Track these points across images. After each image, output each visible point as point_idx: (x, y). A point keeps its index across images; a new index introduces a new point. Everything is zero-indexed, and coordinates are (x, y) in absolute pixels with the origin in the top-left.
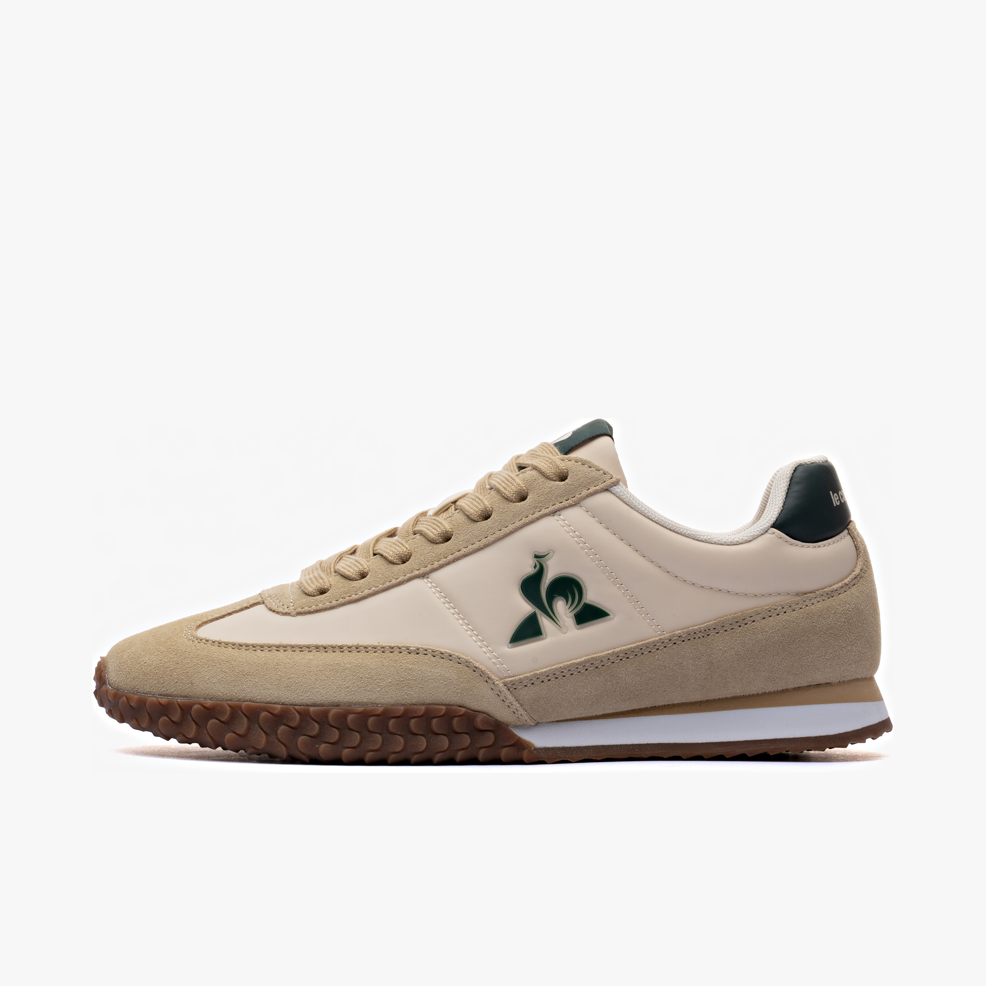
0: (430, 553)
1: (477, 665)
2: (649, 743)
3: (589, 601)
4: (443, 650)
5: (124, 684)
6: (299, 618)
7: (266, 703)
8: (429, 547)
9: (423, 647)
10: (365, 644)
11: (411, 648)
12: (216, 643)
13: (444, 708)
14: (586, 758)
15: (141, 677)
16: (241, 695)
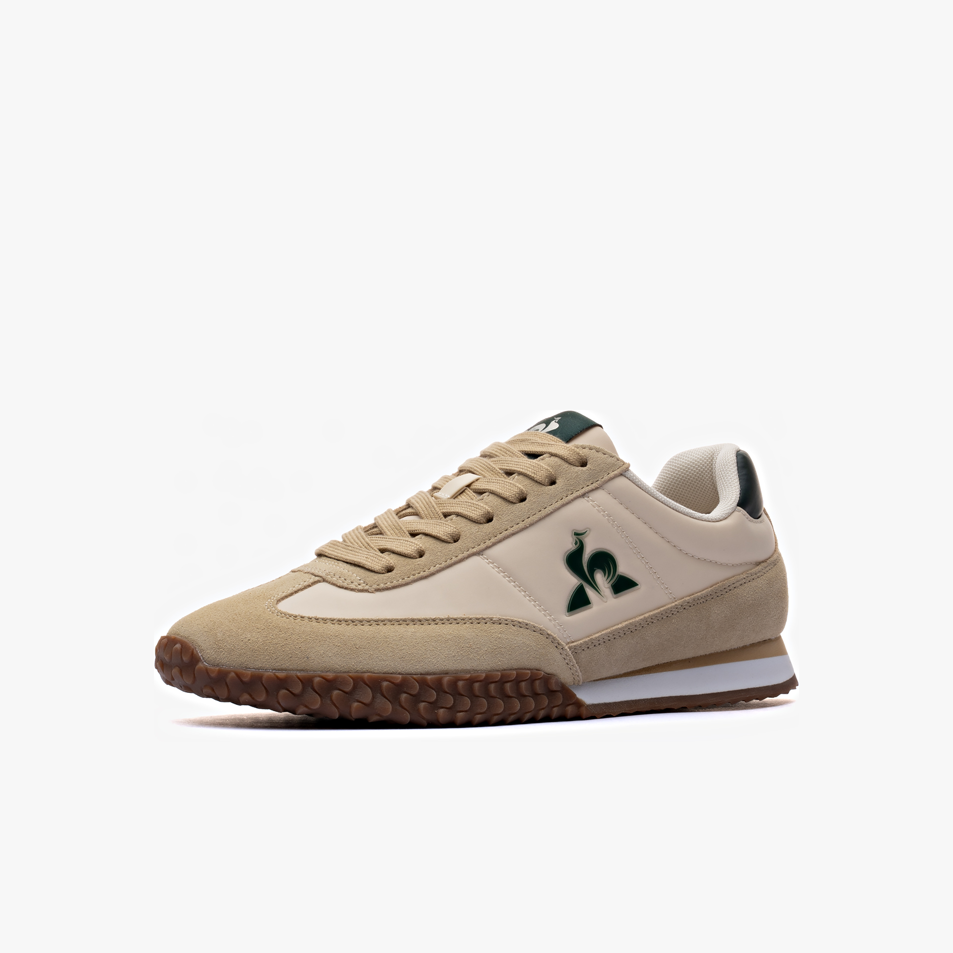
0: (480, 533)
1: (549, 632)
2: (663, 696)
3: (621, 573)
4: (520, 620)
5: (229, 661)
6: (378, 594)
7: (383, 673)
8: (475, 528)
9: (504, 618)
10: (455, 617)
11: (494, 619)
12: (313, 619)
13: (529, 672)
14: (624, 712)
15: (249, 653)
16: (359, 667)
